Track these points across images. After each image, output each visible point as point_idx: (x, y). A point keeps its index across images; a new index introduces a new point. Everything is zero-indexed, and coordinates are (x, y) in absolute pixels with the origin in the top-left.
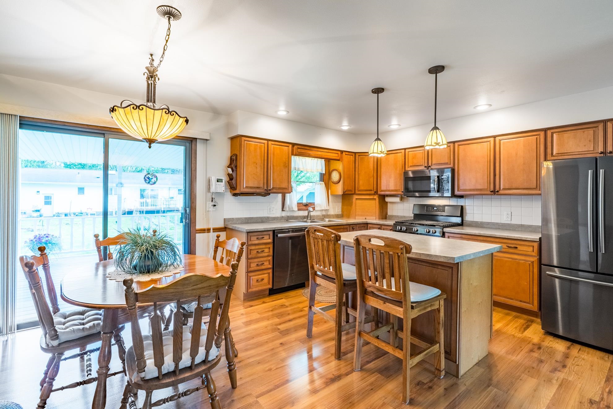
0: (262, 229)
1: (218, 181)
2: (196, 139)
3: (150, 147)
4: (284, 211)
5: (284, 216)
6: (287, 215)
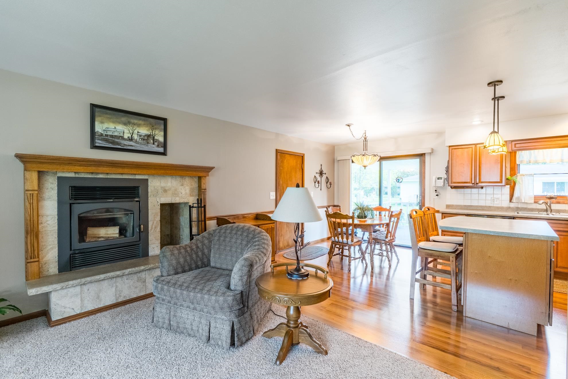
0: (454, 212)
1: (438, 179)
2: (425, 154)
3: (365, 169)
4: (513, 202)
5: (512, 207)
6: (517, 207)
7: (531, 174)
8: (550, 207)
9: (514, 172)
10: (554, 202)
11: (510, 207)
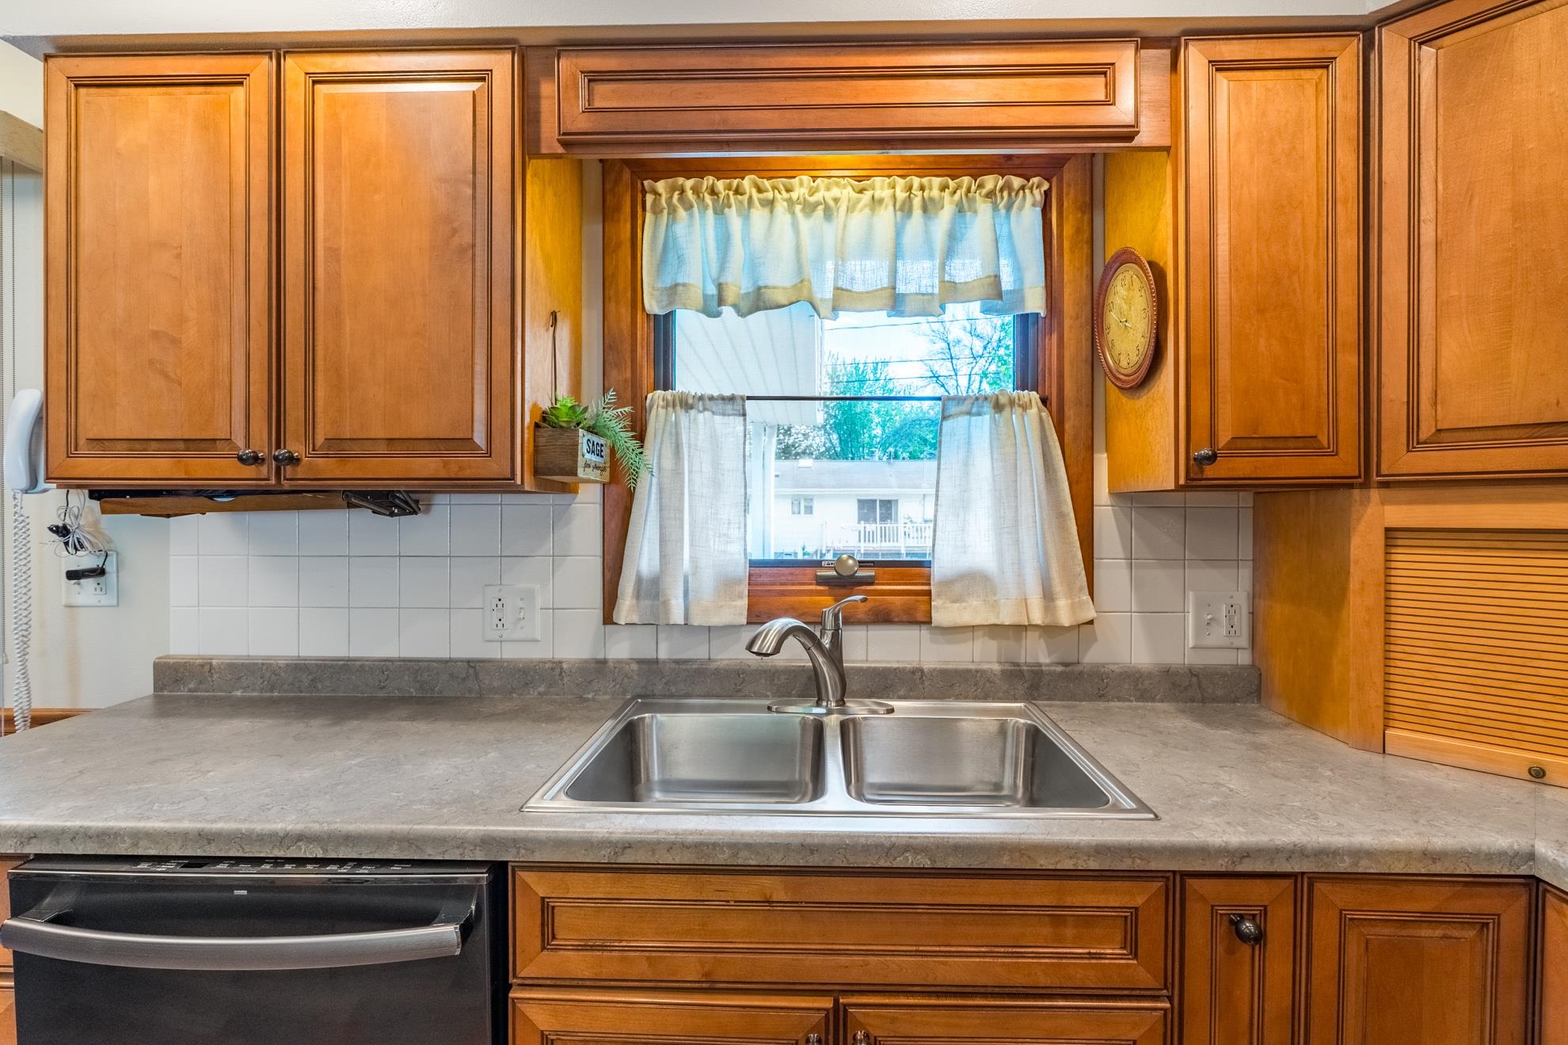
4: (616, 624)
5: (619, 662)
6: (651, 655)
7: (732, 398)
8: (835, 655)
9: (628, 374)
10: (861, 616)
11: (604, 662)
